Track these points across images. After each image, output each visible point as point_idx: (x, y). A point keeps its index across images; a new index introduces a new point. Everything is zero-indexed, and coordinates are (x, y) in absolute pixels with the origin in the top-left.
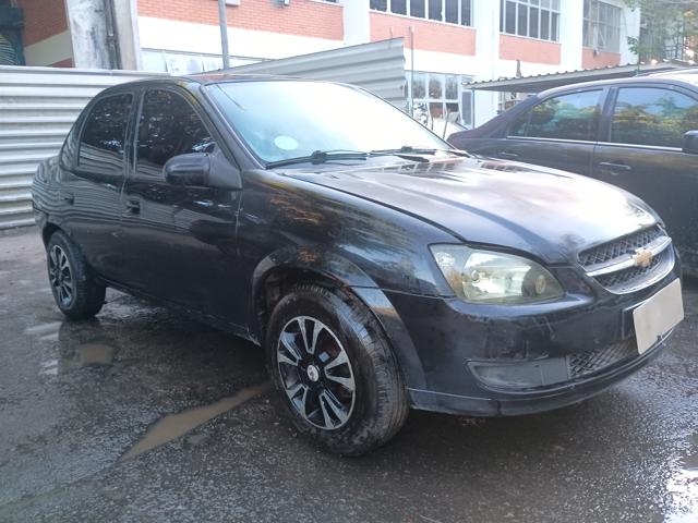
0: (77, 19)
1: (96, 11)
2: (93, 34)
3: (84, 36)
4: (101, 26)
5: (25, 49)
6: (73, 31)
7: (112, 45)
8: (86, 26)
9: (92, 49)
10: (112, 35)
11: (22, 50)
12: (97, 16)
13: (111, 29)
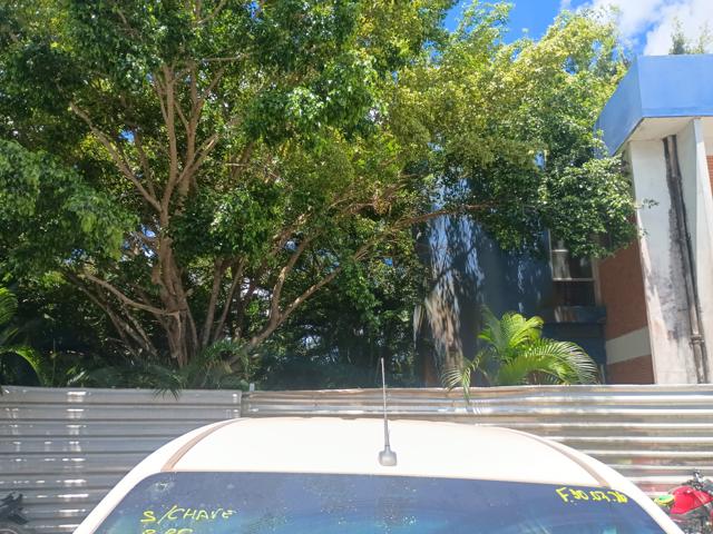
0: (659, 320)
1: (679, 310)
2: (675, 334)
3: (666, 336)
4: (684, 324)
5: (607, 343)
6: (654, 332)
7: (699, 347)
8: (668, 326)
10: (696, 333)
11: (603, 344)
12: (680, 315)
13: (696, 326)
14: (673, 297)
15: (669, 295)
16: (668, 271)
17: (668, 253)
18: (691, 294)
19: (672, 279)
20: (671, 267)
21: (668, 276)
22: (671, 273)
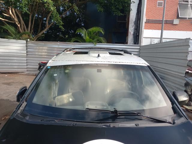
0: (131, 31)
1: (135, 29)
2: (134, 34)
3: (131, 35)
4: (136, 32)
6: (129, 34)
7: (138, 37)
8: (132, 33)
9: (133, 38)
10: (138, 34)
12: (135, 30)
13: (138, 33)
14: (134, 26)
15: (134, 25)
16: (135, 19)
17: (136, 15)
18: (139, 25)
19: (135, 21)
20: (135, 18)
21: (134, 21)
22: (135, 20)
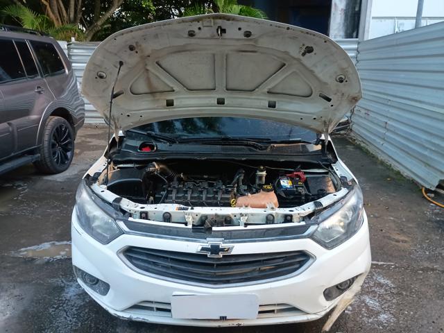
0: (338, 2)
3: (340, 12)
4: (352, 4)
6: (333, 10)
7: (357, 18)
8: (342, 6)
9: (343, 21)
10: (357, 9)
